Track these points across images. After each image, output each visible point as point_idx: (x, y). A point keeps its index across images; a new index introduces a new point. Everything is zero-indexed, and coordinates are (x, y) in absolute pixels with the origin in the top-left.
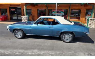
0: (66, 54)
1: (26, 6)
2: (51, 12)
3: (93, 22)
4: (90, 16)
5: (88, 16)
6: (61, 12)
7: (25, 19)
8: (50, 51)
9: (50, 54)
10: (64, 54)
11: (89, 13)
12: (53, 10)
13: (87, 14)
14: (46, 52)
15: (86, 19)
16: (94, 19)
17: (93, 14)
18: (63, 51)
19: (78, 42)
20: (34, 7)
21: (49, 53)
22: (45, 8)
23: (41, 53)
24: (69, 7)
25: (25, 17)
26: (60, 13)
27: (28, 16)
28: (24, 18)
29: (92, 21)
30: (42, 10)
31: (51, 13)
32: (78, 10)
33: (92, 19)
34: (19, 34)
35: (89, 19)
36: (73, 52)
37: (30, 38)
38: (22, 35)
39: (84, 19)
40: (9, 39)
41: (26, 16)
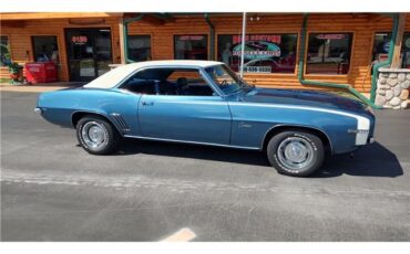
1: (126, 25)
3: (393, 82)
12: (234, 37)
16: (397, 73)
17: (397, 50)
20: (161, 27)
22: (206, 30)
26: (264, 48)
29: (391, 81)
32: (341, 37)
33: (388, 73)
35: (380, 70)
39: (364, 71)
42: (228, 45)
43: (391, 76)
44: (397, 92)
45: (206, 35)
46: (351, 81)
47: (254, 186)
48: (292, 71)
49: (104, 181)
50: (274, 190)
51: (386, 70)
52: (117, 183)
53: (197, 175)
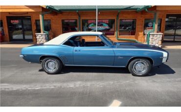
1: (43, 15)
3: (156, 38)
4: (150, 30)
5: (148, 30)
7: (41, 37)
11: (150, 24)
12: (89, 21)
13: (146, 26)
16: (157, 35)
17: (156, 26)
20: (55, 16)
22: (76, 17)
24: (118, 16)
25: (41, 35)
26: (101, 25)
27: (47, 32)
30: (70, 21)
32: (132, 21)
33: (154, 35)
35: (150, 33)
39: (141, 34)
41: (44, 32)
42: (86, 24)
43: (155, 36)
44: (157, 42)
45: (76, 20)
46: (137, 38)
47: (128, 82)
48: (113, 34)
49: (65, 85)
50: (136, 82)
51: (153, 34)
52: (71, 85)
53: (102, 79)
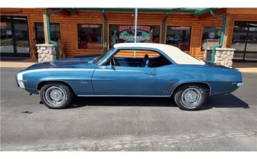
0: (206, 139)
1: (49, 15)
2: (115, 31)
3: (225, 56)
5: (208, 43)
6: (143, 33)
8: (166, 135)
9: (170, 142)
10: (201, 138)
11: (212, 35)
12: (120, 27)
13: (205, 37)
14: (155, 138)
15: (202, 50)
16: (227, 51)
18: (195, 133)
19: (214, 108)
20: (67, 18)
21: (163, 140)
23: (147, 143)
24: (164, 21)
25: (46, 47)
26: (139, 34)
27: (55, 44)
28: (44, 48)
30: (91, 26)
31: (115, 35)
34: (57, 96)
35: (217, 49)
36: (219, 132)
37: (87, 106)
38: (65, 98)
39: (198, 48)
40: (27, 112)
41: (50, 43)
43: (224, 52)
44: (226, 62)
45: (101, 25)
51: (220, 49)
